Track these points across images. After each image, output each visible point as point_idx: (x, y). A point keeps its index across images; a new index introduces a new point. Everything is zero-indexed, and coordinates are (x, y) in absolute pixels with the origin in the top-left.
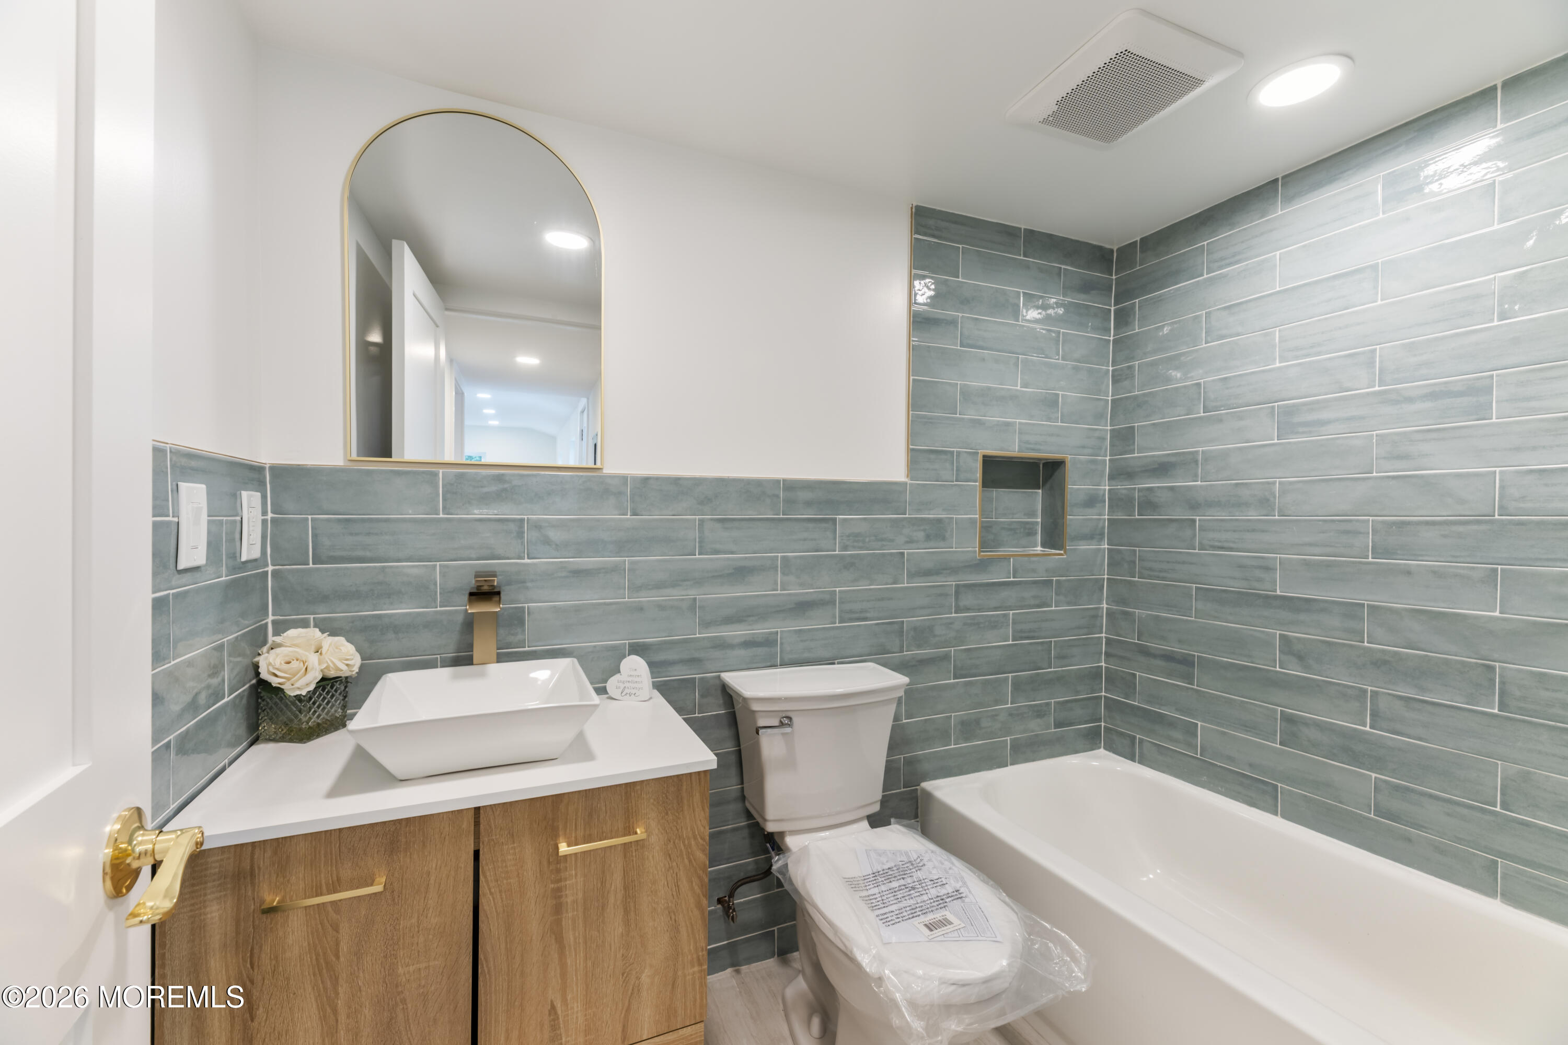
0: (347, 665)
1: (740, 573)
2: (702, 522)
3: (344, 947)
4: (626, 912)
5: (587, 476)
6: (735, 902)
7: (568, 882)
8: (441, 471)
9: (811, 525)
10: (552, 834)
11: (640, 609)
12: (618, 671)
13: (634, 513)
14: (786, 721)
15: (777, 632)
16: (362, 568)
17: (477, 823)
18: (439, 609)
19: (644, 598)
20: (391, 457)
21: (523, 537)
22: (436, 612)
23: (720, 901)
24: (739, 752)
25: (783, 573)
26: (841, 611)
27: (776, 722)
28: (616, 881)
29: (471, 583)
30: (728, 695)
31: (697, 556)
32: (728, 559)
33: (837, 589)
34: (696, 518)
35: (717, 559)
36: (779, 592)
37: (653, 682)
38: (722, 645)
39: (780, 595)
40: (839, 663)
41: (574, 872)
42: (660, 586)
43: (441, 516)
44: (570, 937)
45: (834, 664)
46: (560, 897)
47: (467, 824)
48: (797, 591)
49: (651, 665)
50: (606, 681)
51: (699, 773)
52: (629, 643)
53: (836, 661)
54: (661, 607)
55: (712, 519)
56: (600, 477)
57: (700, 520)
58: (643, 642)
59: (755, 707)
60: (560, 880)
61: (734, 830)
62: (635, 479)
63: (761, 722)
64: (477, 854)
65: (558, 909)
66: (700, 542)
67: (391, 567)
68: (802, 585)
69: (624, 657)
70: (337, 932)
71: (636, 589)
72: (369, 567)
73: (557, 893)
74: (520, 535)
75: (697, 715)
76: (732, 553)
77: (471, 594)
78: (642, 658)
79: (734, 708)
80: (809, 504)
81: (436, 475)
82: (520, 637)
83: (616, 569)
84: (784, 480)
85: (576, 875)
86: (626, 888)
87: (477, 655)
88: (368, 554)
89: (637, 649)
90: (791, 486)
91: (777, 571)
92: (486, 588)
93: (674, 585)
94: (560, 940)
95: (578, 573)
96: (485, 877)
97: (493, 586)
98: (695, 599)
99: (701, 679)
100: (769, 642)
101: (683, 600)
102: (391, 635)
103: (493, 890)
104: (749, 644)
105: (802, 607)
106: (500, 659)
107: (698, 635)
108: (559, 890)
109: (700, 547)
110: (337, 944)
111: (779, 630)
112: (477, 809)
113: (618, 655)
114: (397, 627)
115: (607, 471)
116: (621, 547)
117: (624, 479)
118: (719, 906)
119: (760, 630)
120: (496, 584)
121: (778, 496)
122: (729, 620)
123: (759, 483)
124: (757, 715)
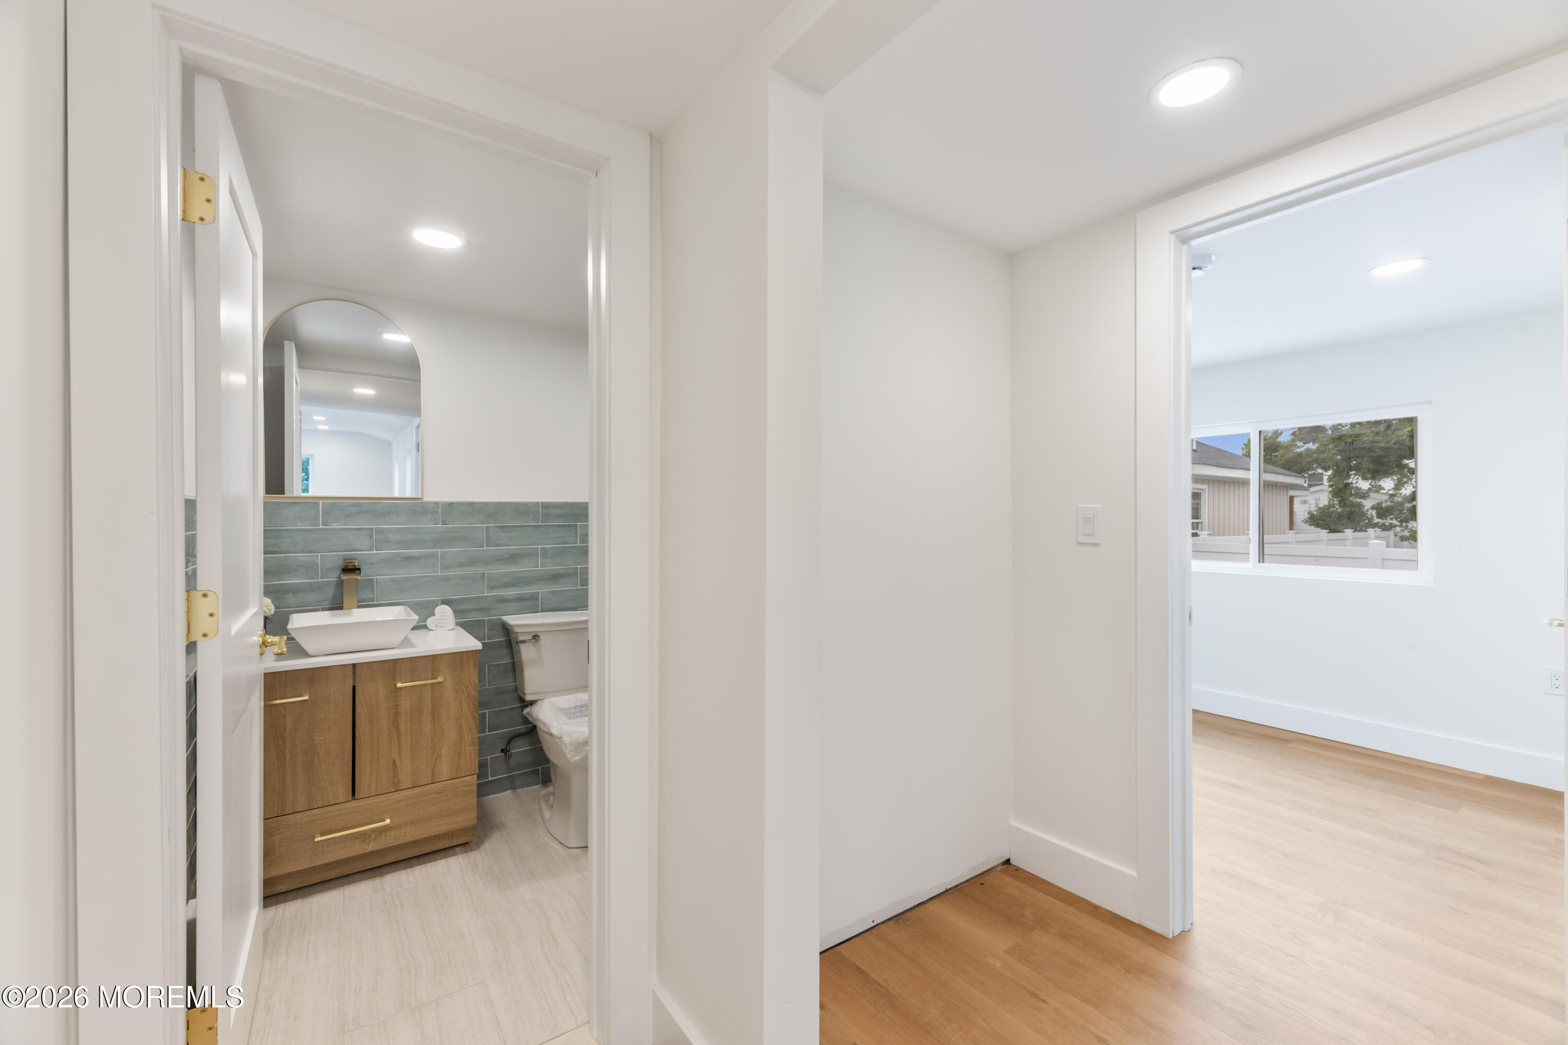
0: (268, 609)
1: (514, 558)
2: (488, 528)
3: (288, 726)
4: (433, 718)
5: (413, 503)
6: (512, 752)
7: (401, 702)
8: (321, 502)
9: (560, 529)
10: (394, 680)
11: (448, 579)
12: (433, 614)
13: (444, 523)
14: (536, 637)
15: (539, 593)
16: (272, 557)
17: (354, 673)
18: (320, 580)
19: (451, 573)
20: (284, 494)
21: (372, 538)
22: (318, 582)
23: (502, 751)
24: (513, 663)
25: (542, 557)
26: (581, 579)
27: (530, 638)
28: (428, 702)
29: (340, 564)
30: (506, 629)
31: (485, 548)
32: (506, 549)
33: (579, 566)
34: (484, 526)
35: (498, 549)
36: (539, 568)
37: (456, 622)
38: (504, 600)
39: (540, 570)
40: (580, 610)
41: (405, 698)
42: (461, 565)
43: (321, 527)
44: (403, 728)
45: (577, 610)
46: (398, 709)
47: (349, 671)
48: (552, 568)
49: (455, 612)
50: (425, 621)
51: (472, 651)
52: (441, 599)
53: (579, 609)
54: (462, 578)
55: (494, 526)
56: (422, 503)
57: (486, 527)
58: (450, 599)
59: (517, 630)
60: (398, 701)
61: (511, 709)
62: (443, 503)
63: (521, 638)
64: (354, 688)
65: (397, 715)
66: (487, 540)
67: (291, 556)
68: (555, 564)
69: (438, 605)
70: (285, 719)
71: (446, 567)
72: (276, 556)
73: (396, 707)
74: (371, 536)
75: (486, 641)
76: (508, 546)
77: (343, 570)
78: (449, 606)
79: (509, 637)
80: (559, 516)
81: (318, 504)
82: (371, 596)
83: (433, 556)
84: (542, 503)
85: (406, 699)
86: (433, 706)
87: (345, 605)
88: (276, 549)
89: (445, 602)
90: (546, 506)
91: (538, 556)
92: (350, 567)
93: (471, 564)
94: (397, 728)
95: (409, 559)
96: (358, 698)
97: (355, 566)
98: (484, 573)
99: (489, 620)
100: (533, 598)
101: (476, 574)
102: (291, 595)
103: (362, 704)
104: (519, 599)
105: (555, 577)
106: (359, 607)
107: (486, 594)
108: (397, 705)
109: (487, 543)
110: (285, 724)
111: (540, 591)
112: (354, 665)
113: (435, 604)
114: (294, 590)
115: (426, 499)
116: (436, 543)
117: (437, 504)
118: (502, 754)
119: (527, 590)
120: (356, 564)
121: (538, 512)
122: (506, 585)
123: (525, 505)
124: (518, 634)
